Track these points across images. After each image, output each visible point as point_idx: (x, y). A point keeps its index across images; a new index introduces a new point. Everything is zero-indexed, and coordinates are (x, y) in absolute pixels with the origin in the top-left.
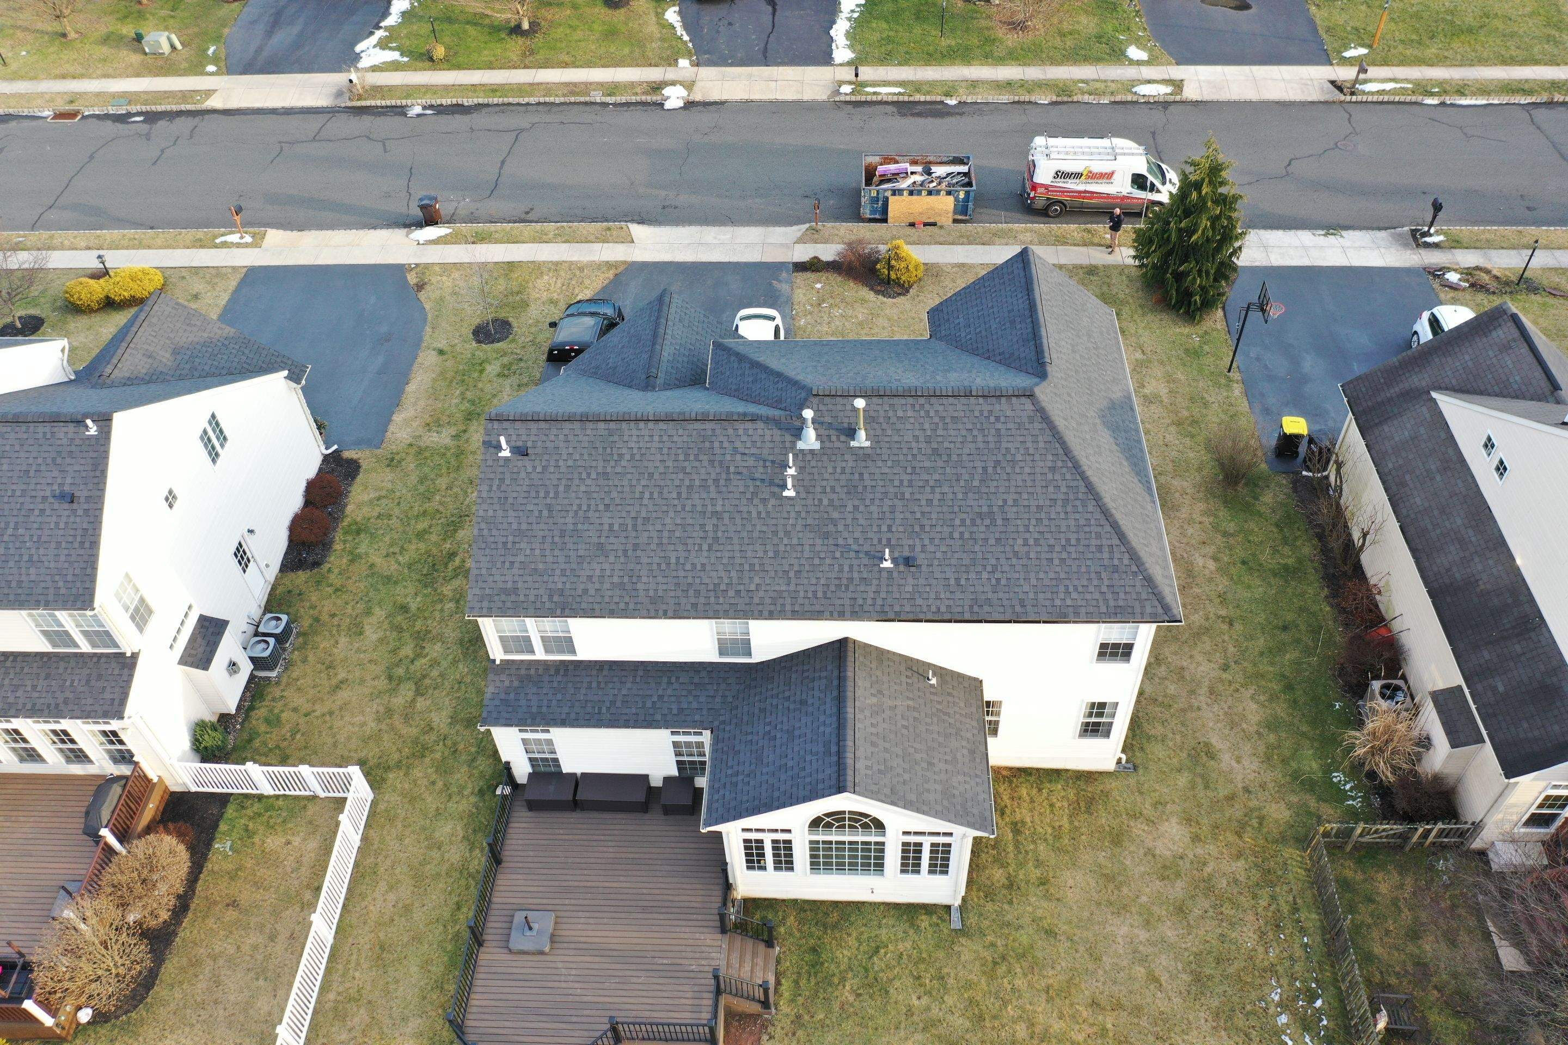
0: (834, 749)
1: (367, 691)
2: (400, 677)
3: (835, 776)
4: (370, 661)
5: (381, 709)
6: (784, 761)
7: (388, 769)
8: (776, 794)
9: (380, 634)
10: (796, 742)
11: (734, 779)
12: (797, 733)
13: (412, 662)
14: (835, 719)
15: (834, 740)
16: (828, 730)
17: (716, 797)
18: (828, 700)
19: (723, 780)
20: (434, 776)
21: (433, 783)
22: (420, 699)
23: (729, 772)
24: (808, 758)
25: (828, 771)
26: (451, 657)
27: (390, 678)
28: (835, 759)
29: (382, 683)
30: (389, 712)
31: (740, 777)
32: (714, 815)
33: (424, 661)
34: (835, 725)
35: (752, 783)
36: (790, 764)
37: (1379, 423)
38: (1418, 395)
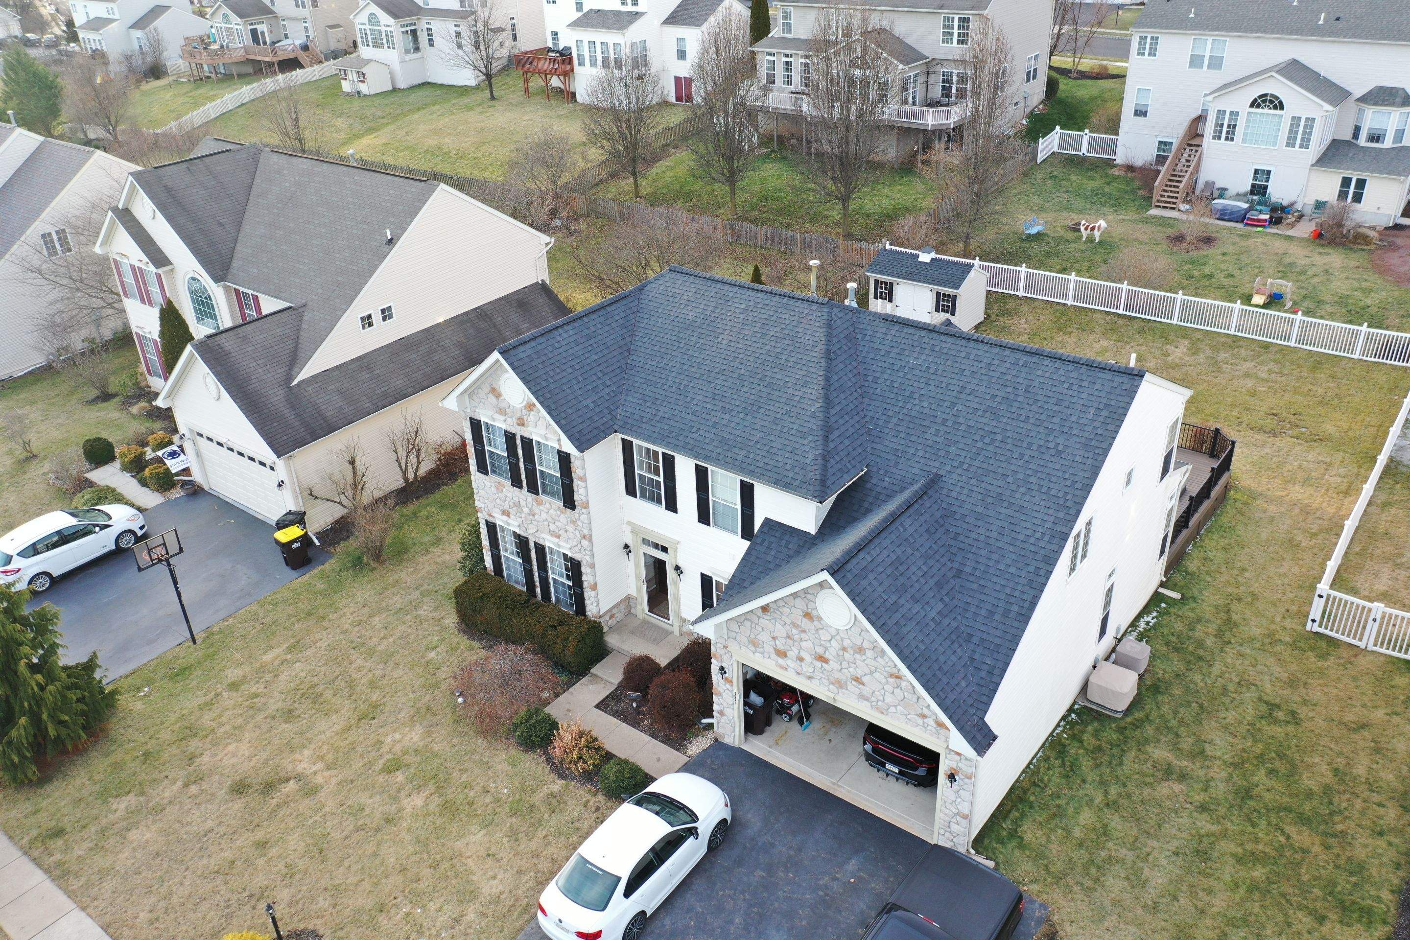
1: (1321, 710)
2: (1279, 709)
5: (1301, 689)
7: (1293, 645)
13: (1262, 718)
20: (1242, 623)
21: (1243, 619)
22: (1257, 683)
26: (1215, 703)
27: (1292, 713)
29: (1302, 711)
30: (1291, 684)
37: (325, 419)
38: (294, 395)
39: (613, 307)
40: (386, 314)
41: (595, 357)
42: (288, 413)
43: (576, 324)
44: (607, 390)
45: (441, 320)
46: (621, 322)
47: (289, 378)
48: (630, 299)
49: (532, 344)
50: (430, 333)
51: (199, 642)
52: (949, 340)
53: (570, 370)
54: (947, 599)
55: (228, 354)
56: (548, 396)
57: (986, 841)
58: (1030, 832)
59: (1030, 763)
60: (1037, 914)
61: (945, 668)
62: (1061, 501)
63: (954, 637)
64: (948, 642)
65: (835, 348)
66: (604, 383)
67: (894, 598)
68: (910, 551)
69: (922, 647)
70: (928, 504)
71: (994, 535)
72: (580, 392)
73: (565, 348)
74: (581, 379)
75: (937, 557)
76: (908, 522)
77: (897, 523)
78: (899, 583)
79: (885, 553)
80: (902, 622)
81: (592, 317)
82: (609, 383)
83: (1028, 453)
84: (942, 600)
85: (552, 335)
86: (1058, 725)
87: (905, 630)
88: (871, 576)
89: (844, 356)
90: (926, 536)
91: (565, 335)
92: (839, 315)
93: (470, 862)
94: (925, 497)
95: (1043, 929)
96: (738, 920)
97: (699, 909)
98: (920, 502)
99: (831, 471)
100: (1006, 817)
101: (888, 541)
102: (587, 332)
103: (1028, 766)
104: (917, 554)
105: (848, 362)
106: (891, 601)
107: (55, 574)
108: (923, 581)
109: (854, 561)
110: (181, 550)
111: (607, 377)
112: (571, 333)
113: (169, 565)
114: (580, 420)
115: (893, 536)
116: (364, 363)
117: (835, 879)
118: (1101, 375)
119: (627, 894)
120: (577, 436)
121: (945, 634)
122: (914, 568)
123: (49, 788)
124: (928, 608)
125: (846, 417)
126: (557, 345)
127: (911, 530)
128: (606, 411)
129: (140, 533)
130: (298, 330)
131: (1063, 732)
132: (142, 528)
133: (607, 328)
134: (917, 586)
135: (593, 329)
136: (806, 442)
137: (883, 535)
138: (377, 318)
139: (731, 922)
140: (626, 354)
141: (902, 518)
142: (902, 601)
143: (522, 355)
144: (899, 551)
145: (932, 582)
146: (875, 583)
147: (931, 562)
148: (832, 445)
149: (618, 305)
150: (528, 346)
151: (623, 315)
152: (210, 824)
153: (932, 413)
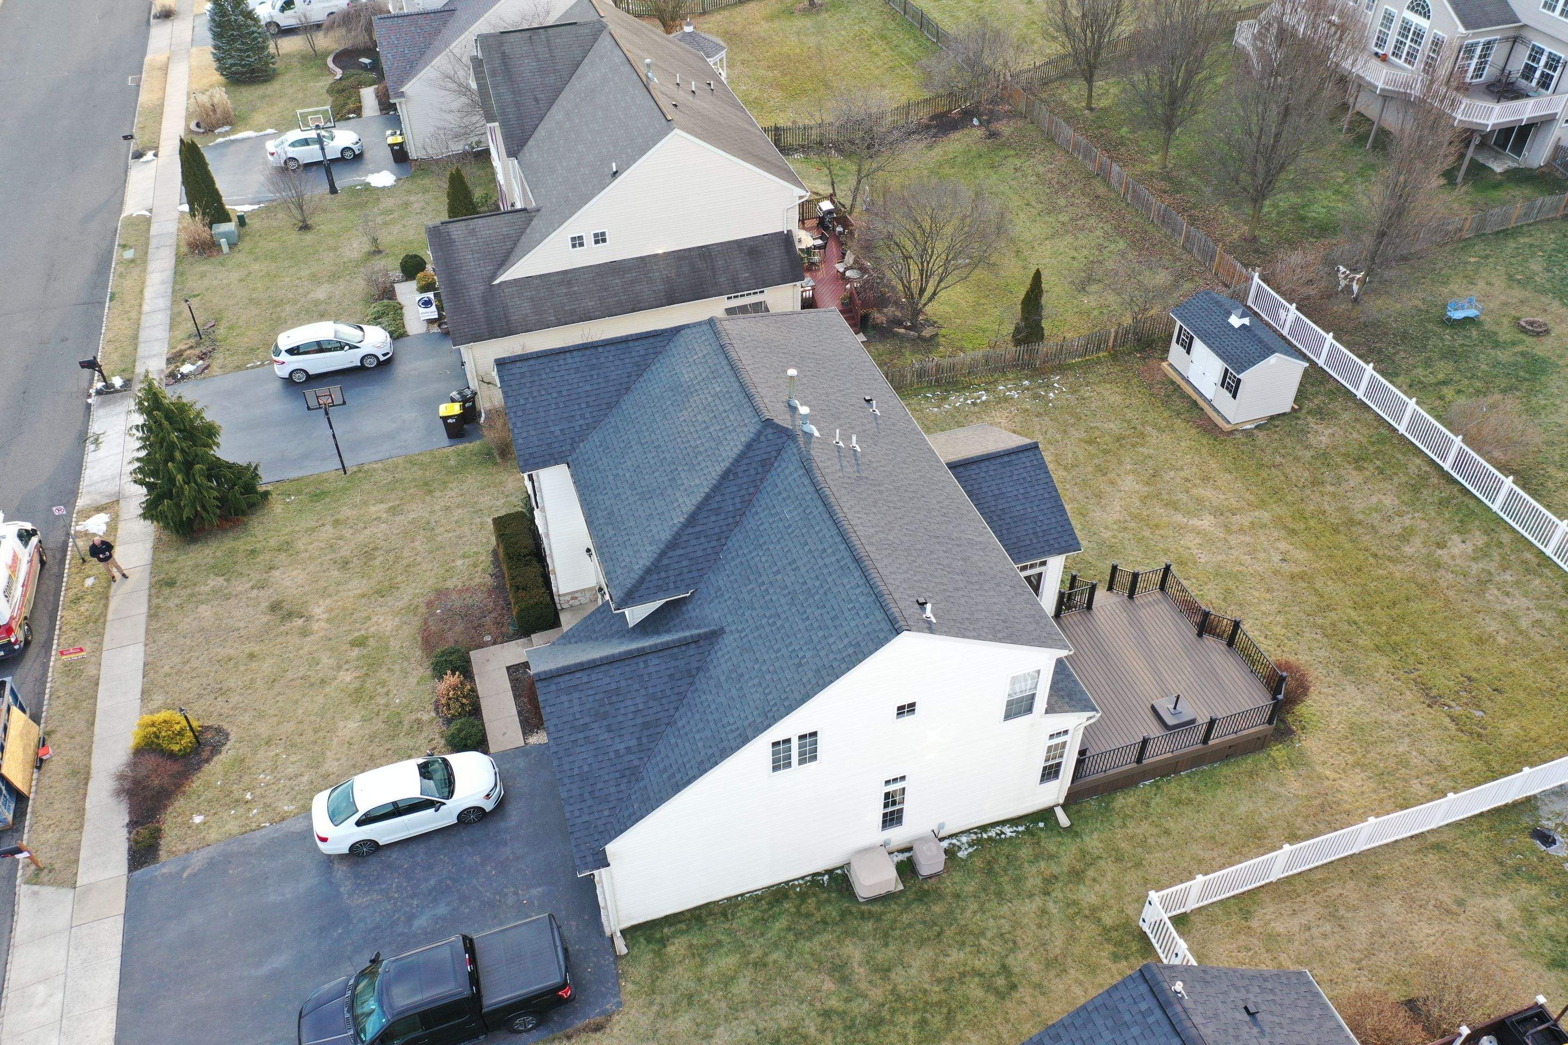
0: (1006, 459)
1: (1042, 1001)
2: (1007, 978)
3: (1026, 454)
4: (1007, 1021)
5: (1053, 973)
6: (1021, 497)
7: (1106, 930)
8: (1047, 496)
9: (968, 1033)
10: (1004, 490)
11: (1040, 534)
12: (997, 492)
13: (981, 975)
14: (982, 465)
15: (999, 460)
16: (992, 467)
17: (1056, 546)
18: (967, 473)
19: (1043, 544)
20: (1087, 883)
21: (1094, 880)
22: (1021, 944)
23: (1035, 541)
24: (1015, 478)
25: (1024, 460)
26: (958, 938)
27: (1013, 987)
28: (1014, 457)
29: (1024, 992)
30: (1050, 963)
31: (1038, 529)
32: (1071, 542)
33: (978, 964)
34: (987, 463)
35: (1041, 518)
36: (1022, 491)
37: (508, 321)
38: (491, 293)
39: (636, 343)
40: (600, 238)
41: (588, 388)
42: (479, 309)
43: (588, 352)
44: (581, 422)
45: (660, 251)
46: (637, 359)
47: (494, 276)
48: (659, 339)
49: (532, 362)
50: (643, 262)
51: (349, 473)
52: (821, 508)
53: (555, 395)
54: (644, 740)
55: (452, 241)
56: (520, 413)
57: (639, 933)
58: (677, 947)
59: (742, 895)
60: (608, 1007)
61: (597, 794)
62: (767, 709)
63: (627, 773)
64: (618, 775)
65: (739, 469)
66: (583, 416)
67: (587, 720)
68: (636, 686)
69: (586, 768)
70: (692, 652)
71: (713, 707)
72: (553, 418)
73: (563, 373)
74: (561, 405)
75: (664, 701)
76: (656, 661)
77: (643, 659)
78: (602, 710)
79: (608, 680)
80: (581, 742)
81: (608, 348)
82: (588, 415)
83: (784, 651)
84: (639, 738)
85: (557, 357)
86: (803, 878)
87: (578, 750)
88: (576, 695)
89: (745, 480)
90: (666, 679)
91: (569, 361)
92: (770, 437)
93: (335, 740)
94: (693, 646)
95: (599, 1019)
96: (432, 882)
97: (418, 859)
98: (683, 648)
99: (645, 586)
100: (671, 925)
101: (619, 671)
102: (594, 361)
103: (737, 896)
104: (643, 692)
105: (745, 486)
106: (581, 722)
107: (312, 372)
108: (630, 716)
109: (567, 677)
110: (344, 403)
111: (589, 410)
112: (578, 359)
113: (327, 413)
114: (537, 443)
115: (627, 669)
116: (567, 277)
117: (516, 893)
118: (877, 613)
119: (359, 823)
120: (527, 457)
121: (619, 767)
122: (629, 703)
123: (193, 547)
124: (618, 740)
125: (703, 540)
126: (556, 368)
127: (652, 669)
128: (569, 441)
129: (382, 358)
130: (522, 233)
131: (800, 885)
132: (384, 355)
133: (618, 362)
134: (620, 718)
135: (602, 360)
136: (649, 549)
137: (616, 665)
138: (589, 240)
139: (427, 880)
140: (623, 391)
141: (650, 656)
142: (595, 725)
143: (516, 371)
144: (623, 684)
145: (639, 720)
146: (576, 702)
147: (651, 703)
148: (665, 562)
149: (644, 342)
150: (527, 363)
151: (642, 352)
152: (242, 624)
153: (761, 570)
